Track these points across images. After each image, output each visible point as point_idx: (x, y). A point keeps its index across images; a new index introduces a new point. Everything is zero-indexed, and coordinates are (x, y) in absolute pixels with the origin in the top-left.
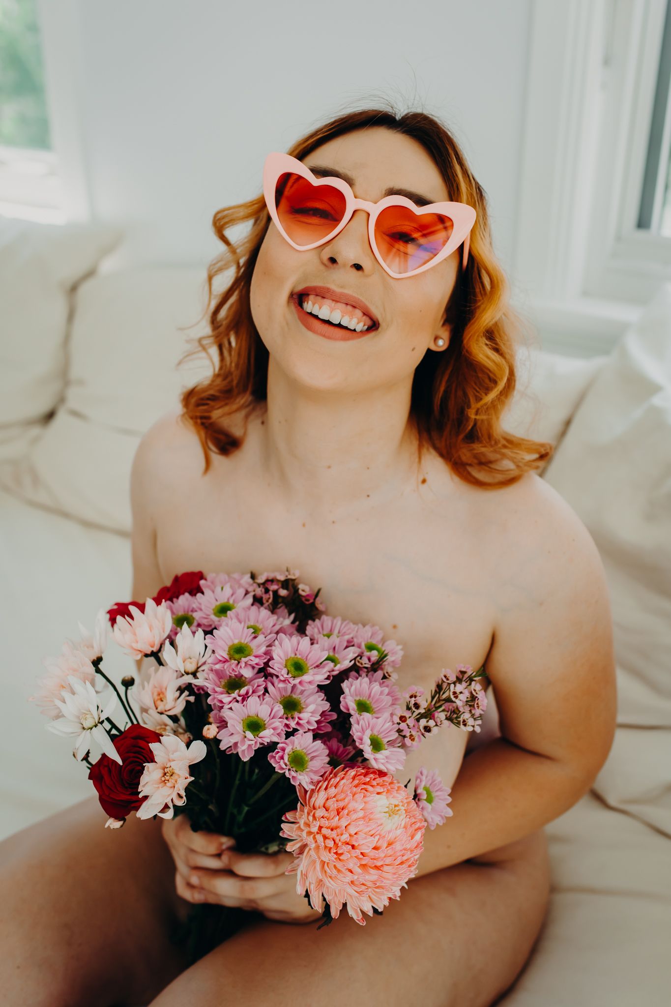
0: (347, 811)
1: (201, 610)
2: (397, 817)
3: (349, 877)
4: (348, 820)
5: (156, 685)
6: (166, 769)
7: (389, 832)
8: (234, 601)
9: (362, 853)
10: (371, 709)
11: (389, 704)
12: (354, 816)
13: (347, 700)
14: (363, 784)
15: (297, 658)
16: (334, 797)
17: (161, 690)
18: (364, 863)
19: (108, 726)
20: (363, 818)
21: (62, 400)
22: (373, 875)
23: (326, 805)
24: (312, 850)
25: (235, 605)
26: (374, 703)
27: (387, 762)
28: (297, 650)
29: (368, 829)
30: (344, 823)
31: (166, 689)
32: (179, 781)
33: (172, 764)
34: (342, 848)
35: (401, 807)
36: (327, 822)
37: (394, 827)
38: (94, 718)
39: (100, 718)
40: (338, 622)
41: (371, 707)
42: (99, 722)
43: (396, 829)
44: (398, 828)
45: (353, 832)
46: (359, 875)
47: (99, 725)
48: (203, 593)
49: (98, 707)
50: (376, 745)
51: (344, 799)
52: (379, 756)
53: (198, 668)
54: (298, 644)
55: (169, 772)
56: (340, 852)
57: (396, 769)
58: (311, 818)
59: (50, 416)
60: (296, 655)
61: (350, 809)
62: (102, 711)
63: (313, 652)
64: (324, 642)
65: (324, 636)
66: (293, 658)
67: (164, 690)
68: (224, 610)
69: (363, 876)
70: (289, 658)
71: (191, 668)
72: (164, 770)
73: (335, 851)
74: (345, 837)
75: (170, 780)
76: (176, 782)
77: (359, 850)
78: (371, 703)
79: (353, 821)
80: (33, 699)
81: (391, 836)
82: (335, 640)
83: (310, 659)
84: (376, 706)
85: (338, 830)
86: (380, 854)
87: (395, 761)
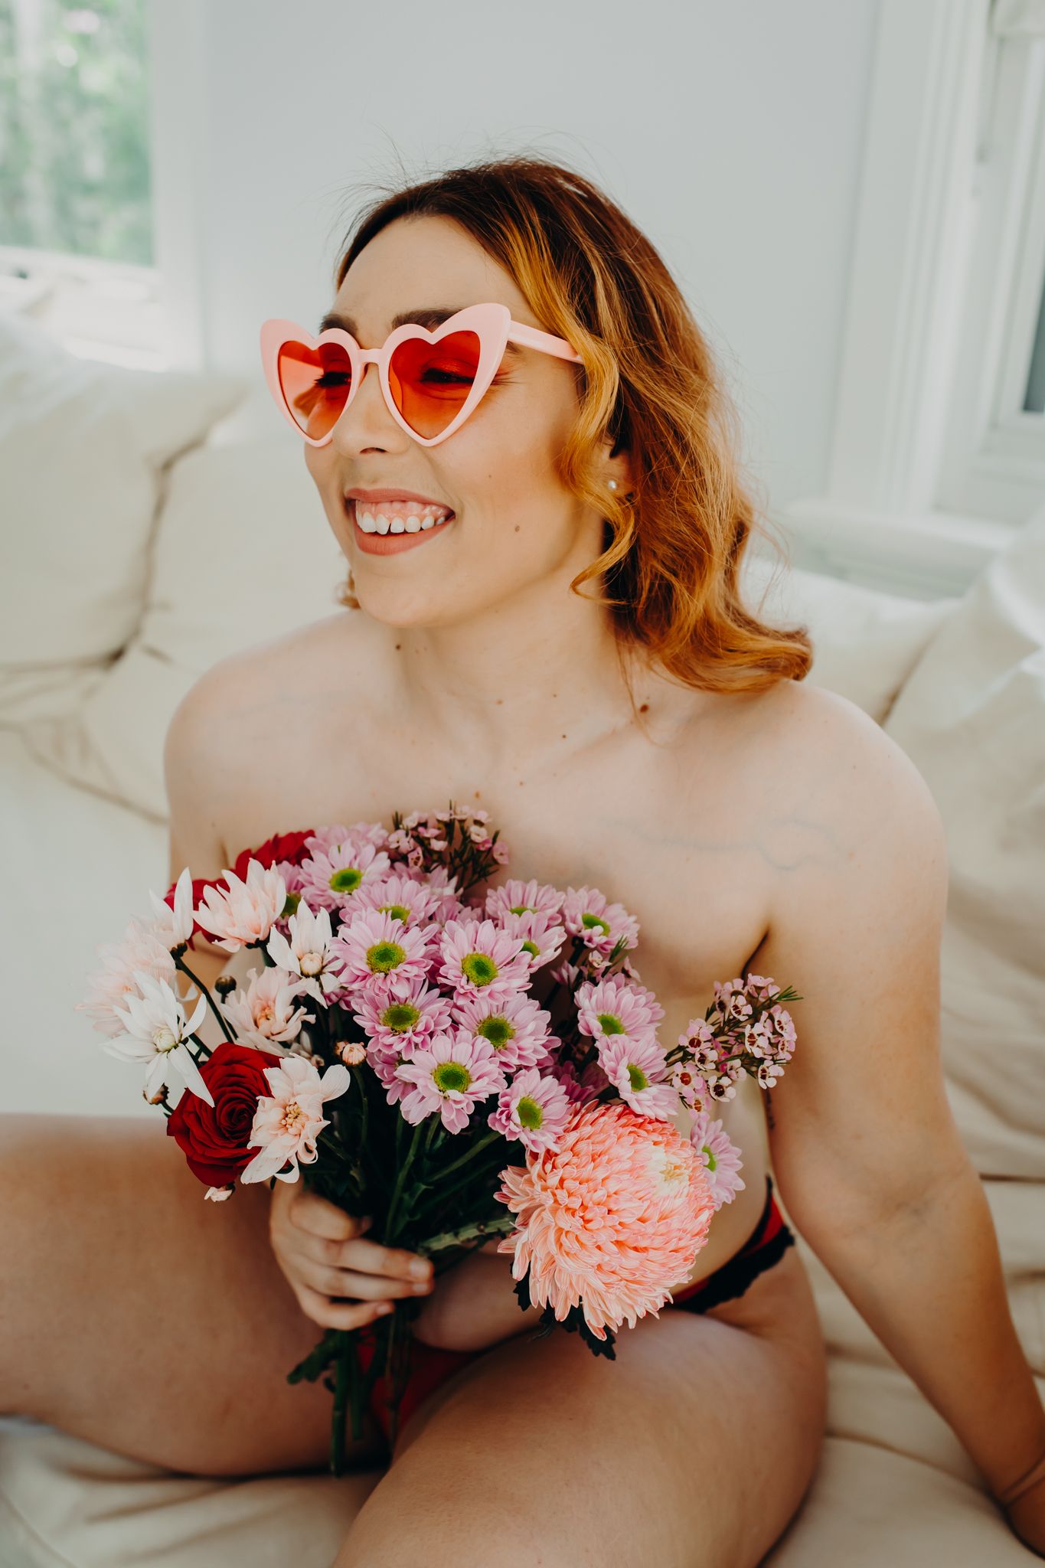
0: (607, 1157)
1: (312, 884)
2: (677, 1182)
3: (596, 1258)
4: (608, 1170)
5: (260, 996)
6: (288, 1107)
7: (666, 1199)
8: (359, 865)
9: (621, 1224)
10: (621, 1029)
11: (648, 1020)
12: (617, 1167)
13: (587, 1018)
14: (633, 1125)
15: (477, 954)
16: (589, 1138)
17: (267, 1003)
18: (621, 1238)
19: (194, 1048)
20: (631, 1171)
21: (136, 632)
22: (633, 1259)
23: (574, 1149)
24: (547, 1210)
25: (362, 871)
26: (625, 1019)
27: (654, 1104)
28: (475, 943)
29: (636, 1188)
30: (600, 1174)
31: (274, 1002)
32: (308, 1125)
33: (297, 1099)
34: (594, 1210)
35: (683, 1170)
36: (576, 1171)
37: (672, 1194)
38: (173, 1035)
39: (181, 1035)
40: (533, 887)
41: (621, 1025)
42: (180, 1042)
43: (675, 1197)
44: (679, 1196)
45: (612, 1191)
46: (612, 1257)
47: (180, 1045)
48: (311, 859)
49: (179, 1018)
50: (637, 1081)
51: (604, 1141)
52: (642, 1095)
53: (323, 967)
54: (477, 933)
55: (293, 1112)
56: (588, 1216)
57: (668, 1115)
58: (549, 1167)
59: (117, 655)
60: (474, 949)
61: (611, 1157)
62: (185, 1025)
63: (501, 942)
64: (513, 922)
65: (513, 912)
66: (472, 955)
67: (271, 1003)
68: (347, 881)
69: (619, 1258)
70: (466, 956)
71: (312, 967)
72: (285, 1109)
73: (582, 1214)
74: (600, 1194)
75: (293, 1125)
76: (303, 1127)
77: (620, 1217)
78: (620, 1019)
79: (617, 1173)
80: (82, 1006)
81: (666, 1206)
82: (529, 918)
83: (497, 953)
84: (627, 1025)
85: (591, 1184)
86: (649, 1228)
87: (666, 1103)
